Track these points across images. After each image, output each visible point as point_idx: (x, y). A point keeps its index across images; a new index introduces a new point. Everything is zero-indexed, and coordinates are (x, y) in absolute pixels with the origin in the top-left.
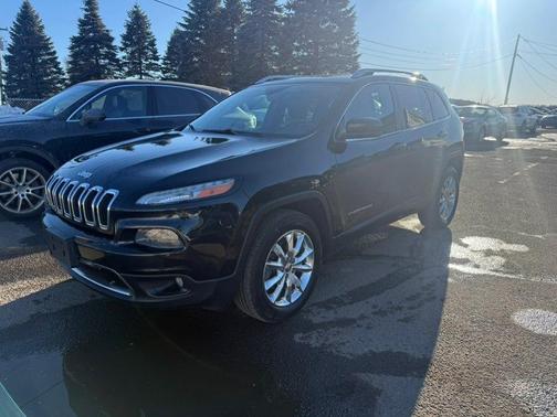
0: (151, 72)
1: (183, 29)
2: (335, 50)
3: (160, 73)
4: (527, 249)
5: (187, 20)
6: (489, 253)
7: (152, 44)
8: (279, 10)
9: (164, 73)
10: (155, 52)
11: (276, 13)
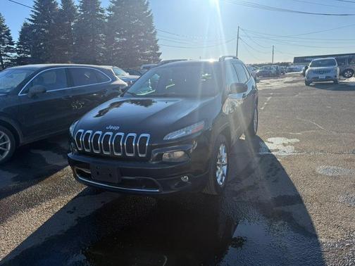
0: (9, 54)
1: (32, 23)
2: (143, 37)
3: (16, 54)
4: (298, 141)
5: (34, 17)
6: (284, 145)
7: (8, 33)
8: (102, 12)
9: (19, 54)
10: (10, 39)
11: (100, 13)
